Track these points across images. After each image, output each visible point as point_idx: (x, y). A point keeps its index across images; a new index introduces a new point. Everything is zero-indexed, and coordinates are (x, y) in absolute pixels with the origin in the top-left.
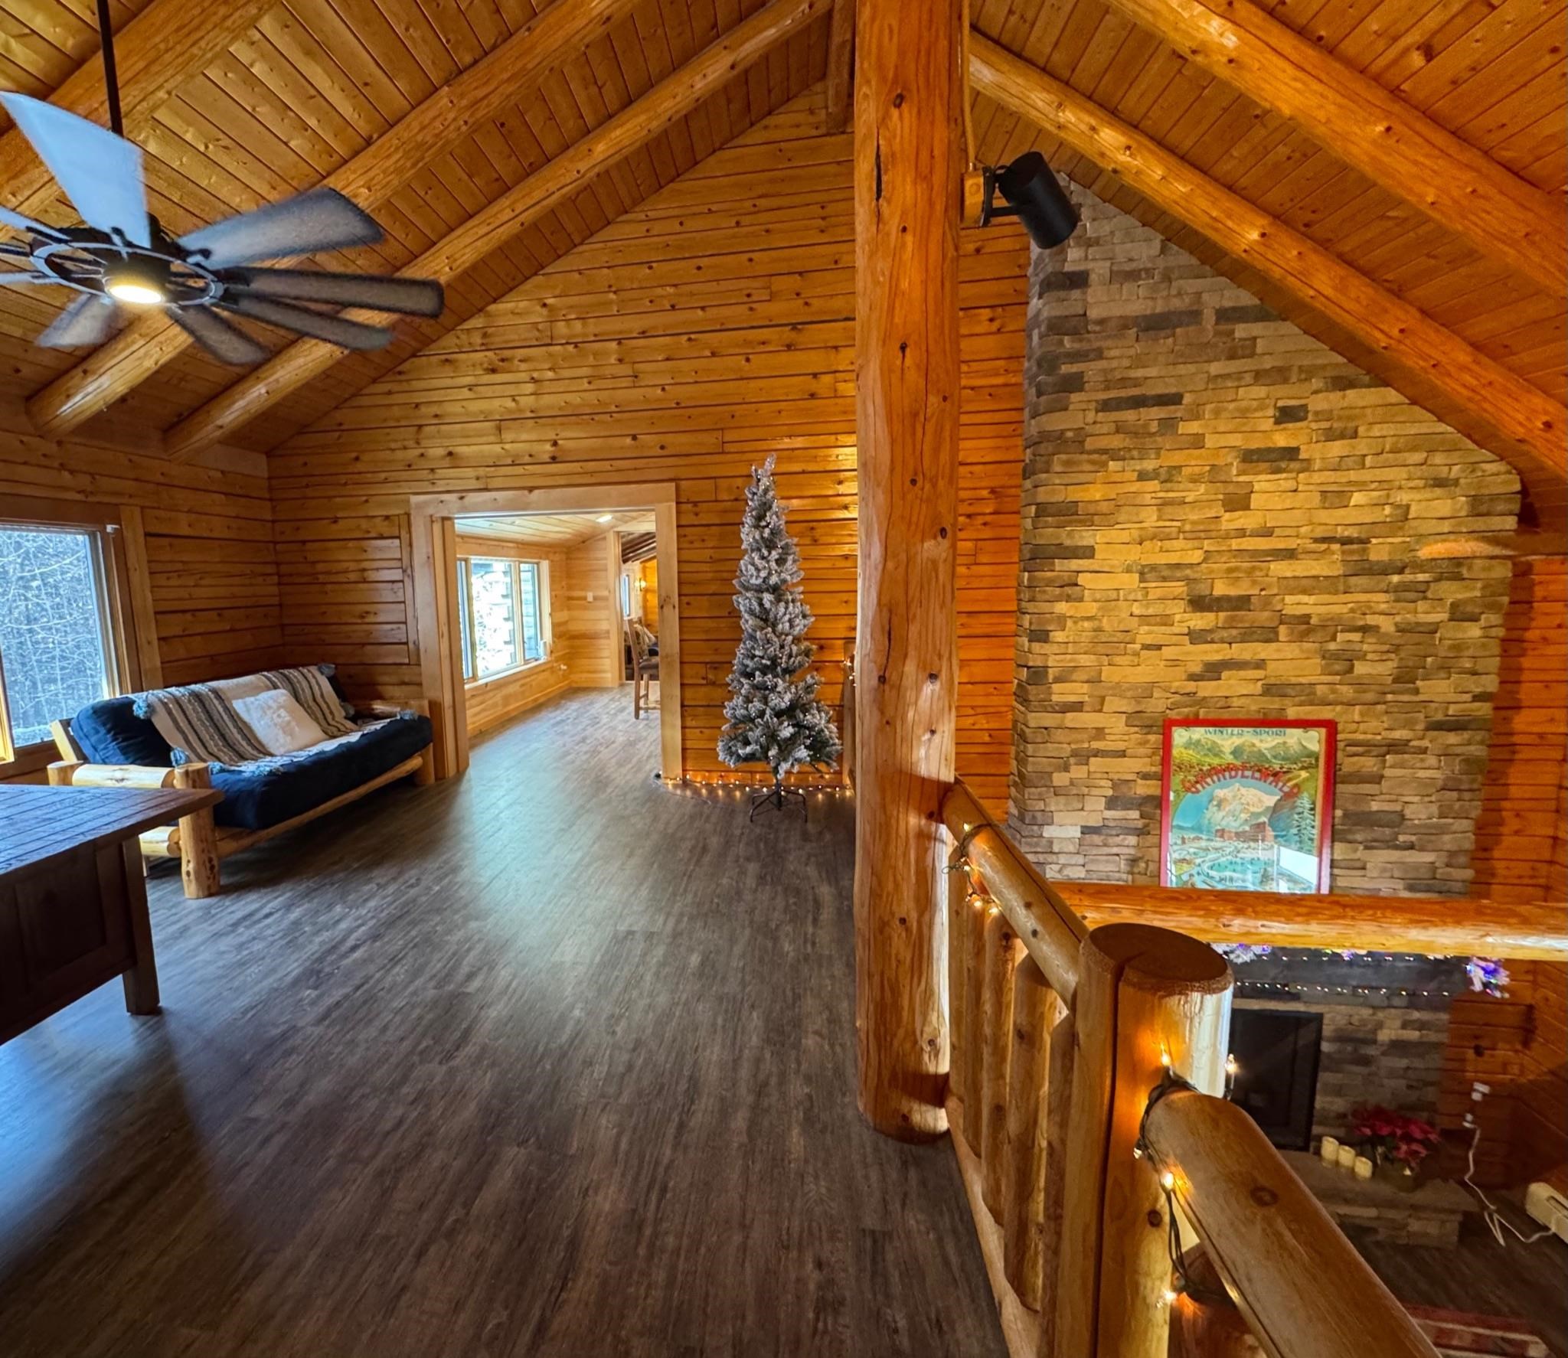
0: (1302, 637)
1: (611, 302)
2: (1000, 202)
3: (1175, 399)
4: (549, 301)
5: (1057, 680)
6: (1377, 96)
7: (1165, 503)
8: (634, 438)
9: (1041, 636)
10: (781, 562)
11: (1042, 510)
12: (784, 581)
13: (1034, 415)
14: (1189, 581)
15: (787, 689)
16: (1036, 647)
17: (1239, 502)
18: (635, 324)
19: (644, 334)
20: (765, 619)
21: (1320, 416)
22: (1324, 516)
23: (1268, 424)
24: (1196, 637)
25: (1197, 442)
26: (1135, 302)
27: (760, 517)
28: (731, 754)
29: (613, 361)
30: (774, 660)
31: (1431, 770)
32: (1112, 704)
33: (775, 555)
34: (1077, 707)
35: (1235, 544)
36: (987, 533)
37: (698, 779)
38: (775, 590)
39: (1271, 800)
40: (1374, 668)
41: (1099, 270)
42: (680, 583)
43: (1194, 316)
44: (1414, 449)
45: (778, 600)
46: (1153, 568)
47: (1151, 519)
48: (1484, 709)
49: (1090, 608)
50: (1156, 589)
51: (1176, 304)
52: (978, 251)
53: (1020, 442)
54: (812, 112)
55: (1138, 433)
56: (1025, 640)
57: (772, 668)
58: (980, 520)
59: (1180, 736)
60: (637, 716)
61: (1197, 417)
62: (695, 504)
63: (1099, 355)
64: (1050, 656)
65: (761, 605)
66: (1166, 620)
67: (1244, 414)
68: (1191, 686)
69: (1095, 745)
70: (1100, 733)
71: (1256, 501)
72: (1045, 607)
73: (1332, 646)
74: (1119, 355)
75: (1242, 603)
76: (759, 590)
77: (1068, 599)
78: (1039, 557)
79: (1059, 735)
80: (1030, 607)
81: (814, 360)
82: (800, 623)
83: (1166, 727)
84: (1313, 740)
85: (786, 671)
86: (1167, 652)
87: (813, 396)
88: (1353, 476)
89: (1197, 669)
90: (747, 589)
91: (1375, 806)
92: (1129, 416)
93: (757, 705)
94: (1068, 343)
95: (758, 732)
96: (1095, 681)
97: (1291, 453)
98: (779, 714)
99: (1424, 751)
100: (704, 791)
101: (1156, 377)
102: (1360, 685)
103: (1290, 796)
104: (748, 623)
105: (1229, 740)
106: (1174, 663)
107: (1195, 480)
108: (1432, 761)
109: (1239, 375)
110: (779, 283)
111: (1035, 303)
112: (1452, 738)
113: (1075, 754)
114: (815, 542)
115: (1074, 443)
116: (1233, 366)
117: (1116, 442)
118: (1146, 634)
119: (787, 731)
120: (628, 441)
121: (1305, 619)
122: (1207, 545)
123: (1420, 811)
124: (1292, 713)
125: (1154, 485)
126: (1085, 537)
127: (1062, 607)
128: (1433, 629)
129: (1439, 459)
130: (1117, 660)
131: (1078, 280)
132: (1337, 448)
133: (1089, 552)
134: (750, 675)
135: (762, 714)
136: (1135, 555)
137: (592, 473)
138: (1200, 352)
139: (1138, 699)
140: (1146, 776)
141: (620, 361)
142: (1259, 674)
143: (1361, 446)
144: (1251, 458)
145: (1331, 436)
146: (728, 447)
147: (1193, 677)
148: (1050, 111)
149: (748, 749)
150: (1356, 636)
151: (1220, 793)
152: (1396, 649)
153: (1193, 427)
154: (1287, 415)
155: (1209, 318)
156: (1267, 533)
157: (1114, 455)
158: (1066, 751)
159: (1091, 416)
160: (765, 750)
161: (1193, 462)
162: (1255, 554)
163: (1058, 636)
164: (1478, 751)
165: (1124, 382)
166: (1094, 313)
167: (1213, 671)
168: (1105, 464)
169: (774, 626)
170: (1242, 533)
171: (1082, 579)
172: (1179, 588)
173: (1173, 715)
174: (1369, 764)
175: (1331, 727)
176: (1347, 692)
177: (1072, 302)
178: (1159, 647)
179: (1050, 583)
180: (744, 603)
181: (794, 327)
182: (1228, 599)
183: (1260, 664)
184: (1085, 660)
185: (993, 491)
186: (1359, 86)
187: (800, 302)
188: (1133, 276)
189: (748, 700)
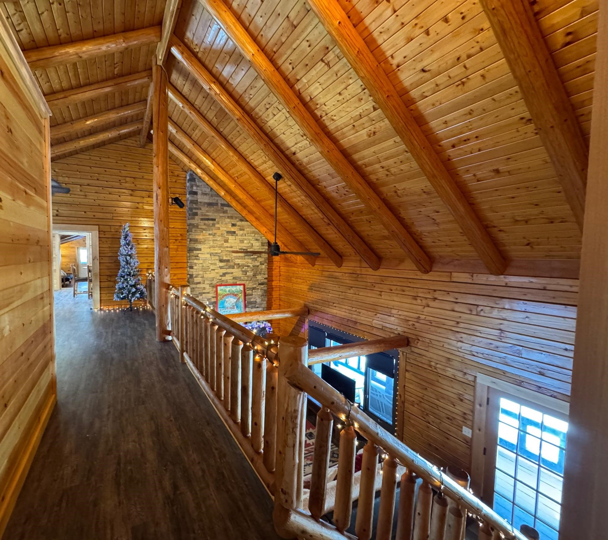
0: (238, 268)
1: (78, 174)
2: (174, 202)
3: (214, 220)
4: (56, 170)
5: (196, 277)
6: (233, 181)
7: (214, 240)
8: (85, 212)
9: (191, 267)
10: (131, 249)
11: (191, 240)
12: (132, 253)
13: (189, 219)
14: (219, 256)
15: (134, 280)
16: (191, 270)
17: (226, 241)
18: (86, 182)
19: (88, 185)
20: (127, 263)
21: (239, 226)
22: (240, 245)
23: (230, 226)
24: (221, 268)
25: (219, 229)
26: (206, 199)
27: (126, 238)
28: (118, 297)
29: (78, 190)
30: (130, 273)
31: (259, 292)
32: (206, 282)
33: (130, 247)
34: (199, 283)
35: (227, 249)
36: (180, 244)
37: (105, 308)
38: (130, 255)
39: (235, 300)
40: (250, 274)
41: (199, 192)
42: (100, 253)
43: (217, 204)
44: (253, 233)
45: (131, 258)
46: (212, 253)
47: (211, 243)
48: (266, 281)
49: (201, 261)
50: (213, 258)
51: (214, 201)
52: (176, 181)
53: (186, 224)
54: (136, 141)
55: (208, 225)
56: (188, 269)
57: (129, 275)
58: (178, 241)
59: (219, 288)
60: (74, 296)
61: (218, 223)
62: (104, 232)
63: (200, 209)
64: (194, 272)
65: (126, 259)
66: (215, 264)
67: (226, 224)
68: (220, 278)
69: (204, 291)
70: (204, 288)
71: (229, 241)
72: (192, 261)
73: (243, 269)
74: (204, 209)
75: (228, 261)
76: (126, 255)
77: (197, 259)
78: (191, 250)
79: (196, 289)
80: (189, 261)
81: (138, 200)
82: (136, 264)
83: (216, 287)
84: (241, 288)
85: (133, 275)
86: (216, 271)
87: (137, 208)
88: (244, 237)
89: (221, 274)
90: (122, 255)
91: (252, 300)
92: (206, 222)
93: (125, 284)
94: (194, 206)
95: (126, 291)
96: (203, 277)
97: (234, 232)
98: (131, 286)
99: (258, 289)
100: (107, 311)
101: (211, 215)
102: (248, 277)
103: (239, 299)
104: (123, 264)
105: (228, 288)
106: (217, 273)
107: (219, 236)
108: (259, 291)
109: (225, 217)
110: (128, 179)
111: (188, 196)
112: (262, 286)
113: (199, 293)
114: (139, 244)
115: (197, 226)
116: (224, 215)
117: (204, 227)
118: (212, 267)
119: (134, 290)
120: (83, 213)
121: (239, 264)
122: (222, 249)
123: (259, 300)
124: (238, 283)
125: (211, 236)
126: (199, 246)
127: (195, 261)
128: (258, 266)
129: (256, 236)
130: (207, 273)
131: (195, 193)
132: (241, 232)
133: (200, 250)
134: (124, 277)
135: (127, 286)
136: (208, 250)
137: (70, 221)
138: (217, 211)
139: (211, 281)
140: (213, 297)
141: (81, 191)
142: (232, 275)
143: (245, 232)
144: (228, 232)
145: (241, 230)
146: (114, 218)
147: (221, 276)
148: (188, 163)
149: (124, 295)
150: (247, 268)
151: (227, 300)
152: (253, 270)
153: (217, 226)
154: (233, 225)
155: (219, 205)
156: (231, 247)
157: (204, 229)
158: (197, 293)
159: (199, 221)
160: (128, 295)
161: (219, 232)
162: (230, 251)
163: (195, 267)
164: (266, 288)
165: (205, 215)
166: (199, 200)
167: (224, 274)
168: (202, 232)
169: (130, 264)
170: (227, 247)
171: (199, 255)
172: (217, 258)
173: (218, 284)
174: (250, 292)
175: (244, 285)
176: (246, 278)
177: (194, 198)
178: (214, 270)
179: (193, 256)
180: (121, 259)
181: (132, 190)
182: (225, 260)
183: (232, 273)
184: (201, 273)
185: (181, 235)
186: (230, 179)
187: (134, 185)
188: (206, 194)
189: (123, 283)
